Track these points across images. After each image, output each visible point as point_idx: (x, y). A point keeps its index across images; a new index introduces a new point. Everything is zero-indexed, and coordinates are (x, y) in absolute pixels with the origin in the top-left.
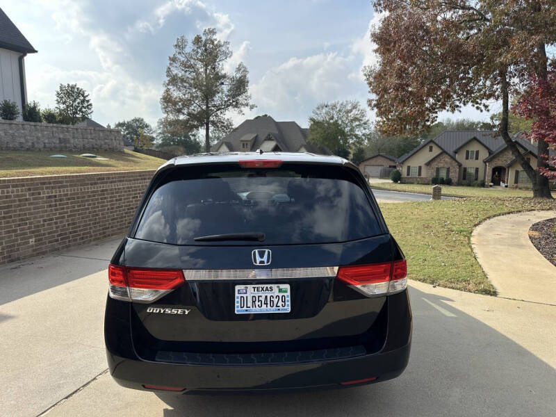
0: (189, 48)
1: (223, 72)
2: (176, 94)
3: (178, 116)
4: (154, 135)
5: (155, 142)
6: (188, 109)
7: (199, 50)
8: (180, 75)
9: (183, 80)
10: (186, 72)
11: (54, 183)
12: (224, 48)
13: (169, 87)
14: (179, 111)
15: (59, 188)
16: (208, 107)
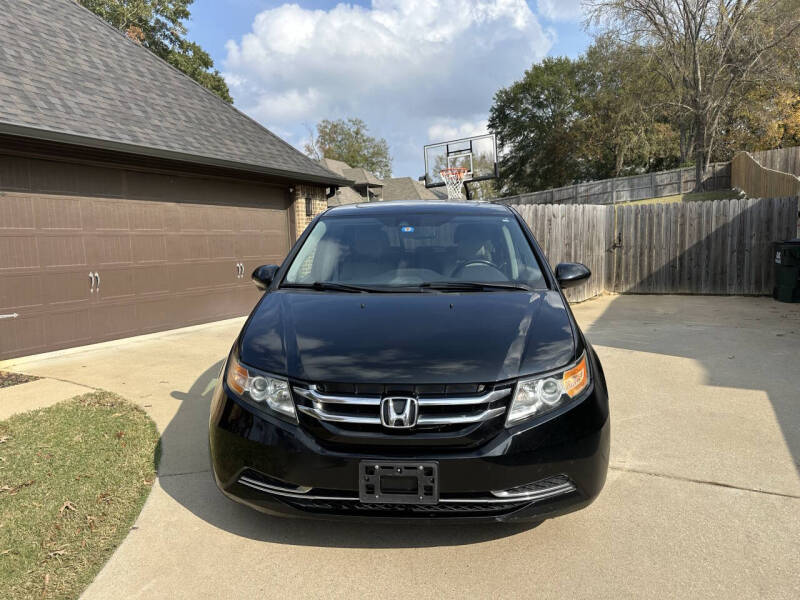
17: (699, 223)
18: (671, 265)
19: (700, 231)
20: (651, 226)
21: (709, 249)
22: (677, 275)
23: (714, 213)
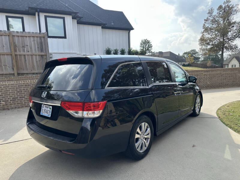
0: (215, 13)
1: (233, 21)
2: (207, 36)
3: (207, 46)
4: (200, 56)
5: (200, 60)
6: (212, 42)
7: (221, 12)
8: (210, 27)
9: (211, 29)
10: (213, 24)
12: (235, 8)
13: (204, 33)
14: (208, 44)
16: (224, 40)
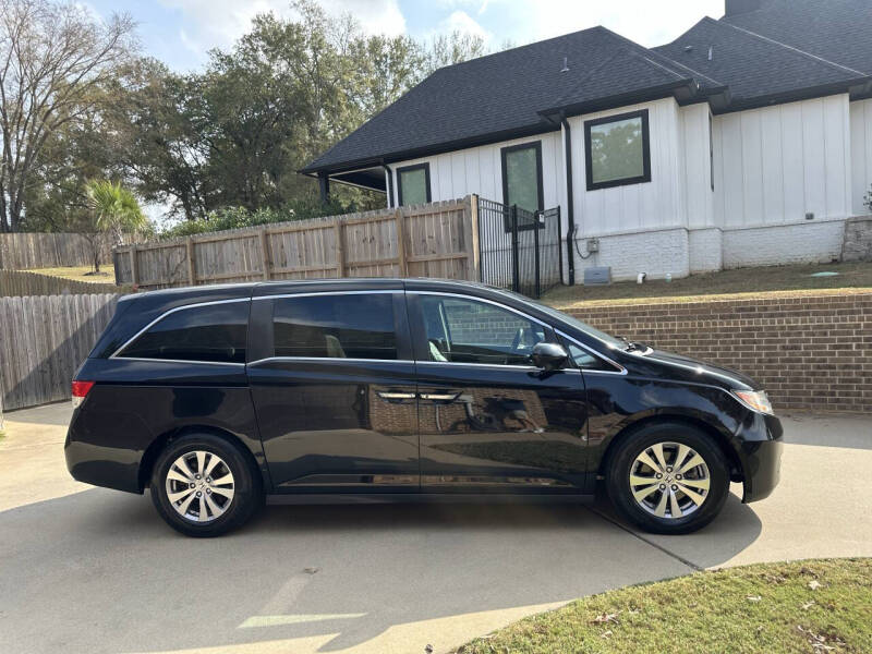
11: (651, 313)
15: (659, 320)
17: (64, 320)
18: (40, 371)
19: (66, 329)
20: (10, 324)
21: (76, 347)
22: (49, 382)
23: (77, 306)
